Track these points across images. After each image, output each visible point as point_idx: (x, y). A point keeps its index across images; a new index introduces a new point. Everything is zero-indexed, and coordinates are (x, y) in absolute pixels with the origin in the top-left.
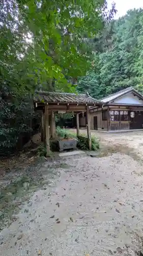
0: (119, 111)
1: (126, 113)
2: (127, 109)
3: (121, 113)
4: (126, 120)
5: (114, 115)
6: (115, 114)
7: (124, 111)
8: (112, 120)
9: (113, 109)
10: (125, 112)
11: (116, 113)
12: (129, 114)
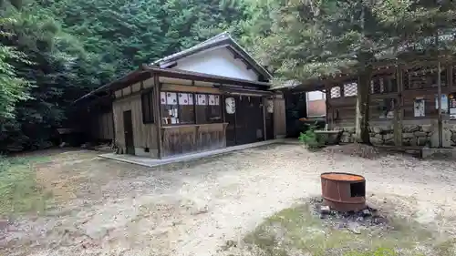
0: (194, 94)
1: (214, 101)
2: (215, 91)
3: (201, 101)
4: (216, 121)
5: (178, 106)
6: (182, 102)
7: (207, 94)
8: (174, 121)
9: (173, 88)
10: (212, 97)
11: (185, 100)
12: (223, 104)
